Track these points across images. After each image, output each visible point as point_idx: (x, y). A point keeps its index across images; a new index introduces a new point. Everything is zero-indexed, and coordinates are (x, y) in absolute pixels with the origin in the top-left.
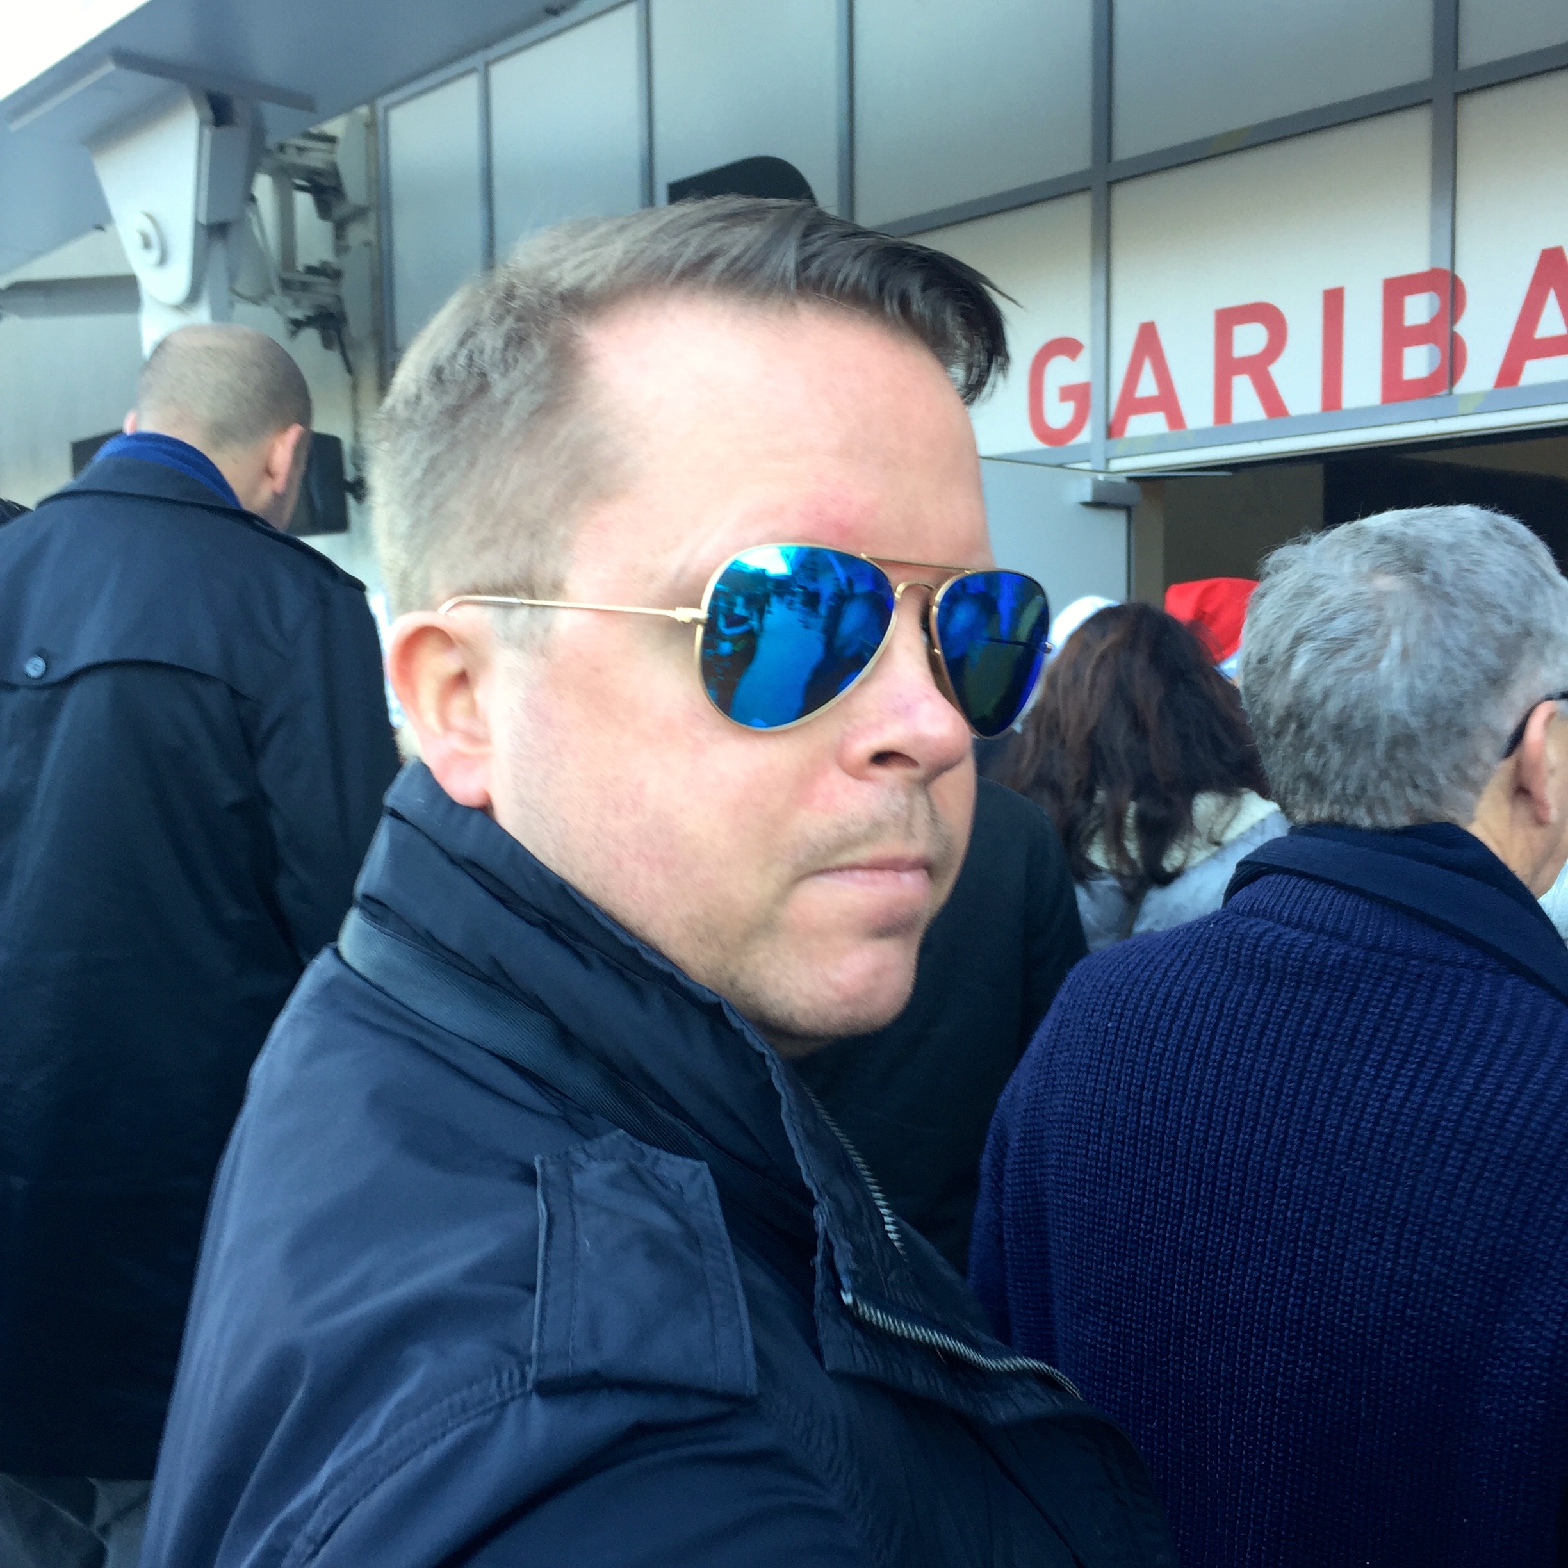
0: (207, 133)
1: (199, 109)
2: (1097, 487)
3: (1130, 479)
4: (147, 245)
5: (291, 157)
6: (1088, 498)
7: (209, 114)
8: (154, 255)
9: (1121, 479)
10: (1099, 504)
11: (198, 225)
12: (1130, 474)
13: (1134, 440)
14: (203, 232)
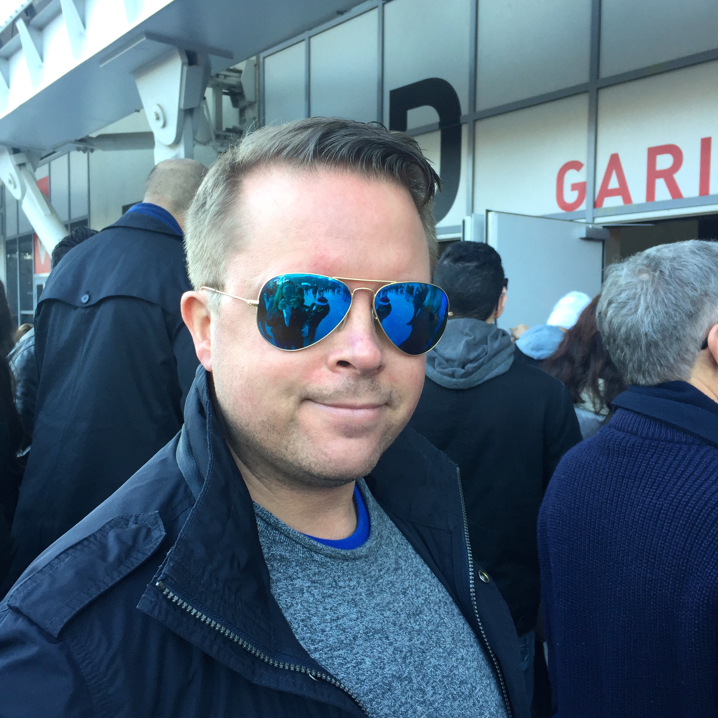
0: (185, 68)
1: (182, 59)
2: (588, 231)
3: (604, 227)
4: (158, 118)
5: (221, 79)
6: (584, 235)
7: (186, 60)
8: (161, 123)
9: (600, 227)
10: (589, 238)
11: (180, 110)
12: (605, 225)
13: (607, 209)
14: (183, 113)
